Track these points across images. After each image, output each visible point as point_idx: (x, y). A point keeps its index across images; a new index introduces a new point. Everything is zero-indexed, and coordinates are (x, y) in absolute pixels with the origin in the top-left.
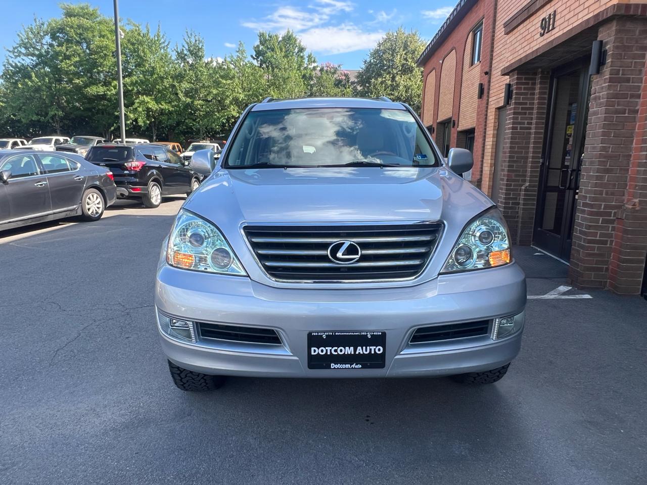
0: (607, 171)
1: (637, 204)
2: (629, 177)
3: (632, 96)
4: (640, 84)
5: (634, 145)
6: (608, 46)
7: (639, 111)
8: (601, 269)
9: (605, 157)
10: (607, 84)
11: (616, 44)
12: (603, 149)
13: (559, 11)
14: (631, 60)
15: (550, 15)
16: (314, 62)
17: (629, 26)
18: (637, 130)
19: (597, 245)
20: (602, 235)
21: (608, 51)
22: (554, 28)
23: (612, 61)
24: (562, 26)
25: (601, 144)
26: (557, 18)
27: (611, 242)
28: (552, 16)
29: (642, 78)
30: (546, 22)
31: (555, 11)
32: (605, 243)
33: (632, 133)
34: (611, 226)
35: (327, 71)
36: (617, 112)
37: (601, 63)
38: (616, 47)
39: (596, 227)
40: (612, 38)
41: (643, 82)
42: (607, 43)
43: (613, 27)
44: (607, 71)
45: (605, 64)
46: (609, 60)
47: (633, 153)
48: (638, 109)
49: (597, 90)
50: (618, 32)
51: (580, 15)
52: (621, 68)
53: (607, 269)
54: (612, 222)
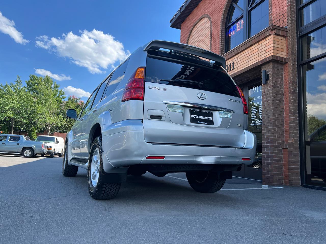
0: (277, 126)
1: (293, 140)
2: (284, 129)
3: (281, 94)
4: (283, 90)
5: (284, 115)
6: (269, 73)
7: (284, 101)
8: (279, 175)
9: (275, 119)
10: (272, 88)
11: (273, 72)
12: (274, 116)
13: (236, 62)
14: (278, 79)
15: (230, 64)
16: (63, 94)
17: (276, 65)
18: (284, 109)
19: (277, 162)
20: (278, 157)
21: (269, 75)
22: (233, 69)
23: (272, 78)
24: (239, 68)
25: (273, 113)
26: (235, 65)
27: (282, 160)
28: (232, 64)
29: (283, 87)
30: (228, 67)
31: (234, 62)
32: (279, 161)
33: (283, 110)
34: (281, 152)
35: (72, 100)
36: (276, 100)
37: (267, 79)
38: (273, 73)
39: (276, 153)
40: (271, 69)
41: (284, 89)
42: (268, 72)
43: (271, 65)
44: (270, 83)
45: (269, 80)
46: (270, 78)
47: (284, 119)
48: (284, 100)
49: (265, 91)
50: (273, 67)
51: (250, 62)
52: (276, 82)
53: (282, 174)
54: (281, 150)
